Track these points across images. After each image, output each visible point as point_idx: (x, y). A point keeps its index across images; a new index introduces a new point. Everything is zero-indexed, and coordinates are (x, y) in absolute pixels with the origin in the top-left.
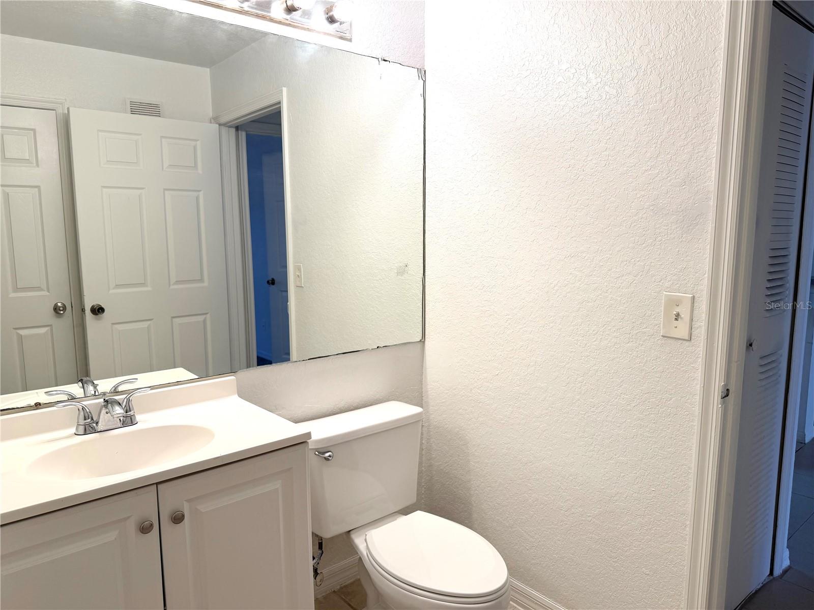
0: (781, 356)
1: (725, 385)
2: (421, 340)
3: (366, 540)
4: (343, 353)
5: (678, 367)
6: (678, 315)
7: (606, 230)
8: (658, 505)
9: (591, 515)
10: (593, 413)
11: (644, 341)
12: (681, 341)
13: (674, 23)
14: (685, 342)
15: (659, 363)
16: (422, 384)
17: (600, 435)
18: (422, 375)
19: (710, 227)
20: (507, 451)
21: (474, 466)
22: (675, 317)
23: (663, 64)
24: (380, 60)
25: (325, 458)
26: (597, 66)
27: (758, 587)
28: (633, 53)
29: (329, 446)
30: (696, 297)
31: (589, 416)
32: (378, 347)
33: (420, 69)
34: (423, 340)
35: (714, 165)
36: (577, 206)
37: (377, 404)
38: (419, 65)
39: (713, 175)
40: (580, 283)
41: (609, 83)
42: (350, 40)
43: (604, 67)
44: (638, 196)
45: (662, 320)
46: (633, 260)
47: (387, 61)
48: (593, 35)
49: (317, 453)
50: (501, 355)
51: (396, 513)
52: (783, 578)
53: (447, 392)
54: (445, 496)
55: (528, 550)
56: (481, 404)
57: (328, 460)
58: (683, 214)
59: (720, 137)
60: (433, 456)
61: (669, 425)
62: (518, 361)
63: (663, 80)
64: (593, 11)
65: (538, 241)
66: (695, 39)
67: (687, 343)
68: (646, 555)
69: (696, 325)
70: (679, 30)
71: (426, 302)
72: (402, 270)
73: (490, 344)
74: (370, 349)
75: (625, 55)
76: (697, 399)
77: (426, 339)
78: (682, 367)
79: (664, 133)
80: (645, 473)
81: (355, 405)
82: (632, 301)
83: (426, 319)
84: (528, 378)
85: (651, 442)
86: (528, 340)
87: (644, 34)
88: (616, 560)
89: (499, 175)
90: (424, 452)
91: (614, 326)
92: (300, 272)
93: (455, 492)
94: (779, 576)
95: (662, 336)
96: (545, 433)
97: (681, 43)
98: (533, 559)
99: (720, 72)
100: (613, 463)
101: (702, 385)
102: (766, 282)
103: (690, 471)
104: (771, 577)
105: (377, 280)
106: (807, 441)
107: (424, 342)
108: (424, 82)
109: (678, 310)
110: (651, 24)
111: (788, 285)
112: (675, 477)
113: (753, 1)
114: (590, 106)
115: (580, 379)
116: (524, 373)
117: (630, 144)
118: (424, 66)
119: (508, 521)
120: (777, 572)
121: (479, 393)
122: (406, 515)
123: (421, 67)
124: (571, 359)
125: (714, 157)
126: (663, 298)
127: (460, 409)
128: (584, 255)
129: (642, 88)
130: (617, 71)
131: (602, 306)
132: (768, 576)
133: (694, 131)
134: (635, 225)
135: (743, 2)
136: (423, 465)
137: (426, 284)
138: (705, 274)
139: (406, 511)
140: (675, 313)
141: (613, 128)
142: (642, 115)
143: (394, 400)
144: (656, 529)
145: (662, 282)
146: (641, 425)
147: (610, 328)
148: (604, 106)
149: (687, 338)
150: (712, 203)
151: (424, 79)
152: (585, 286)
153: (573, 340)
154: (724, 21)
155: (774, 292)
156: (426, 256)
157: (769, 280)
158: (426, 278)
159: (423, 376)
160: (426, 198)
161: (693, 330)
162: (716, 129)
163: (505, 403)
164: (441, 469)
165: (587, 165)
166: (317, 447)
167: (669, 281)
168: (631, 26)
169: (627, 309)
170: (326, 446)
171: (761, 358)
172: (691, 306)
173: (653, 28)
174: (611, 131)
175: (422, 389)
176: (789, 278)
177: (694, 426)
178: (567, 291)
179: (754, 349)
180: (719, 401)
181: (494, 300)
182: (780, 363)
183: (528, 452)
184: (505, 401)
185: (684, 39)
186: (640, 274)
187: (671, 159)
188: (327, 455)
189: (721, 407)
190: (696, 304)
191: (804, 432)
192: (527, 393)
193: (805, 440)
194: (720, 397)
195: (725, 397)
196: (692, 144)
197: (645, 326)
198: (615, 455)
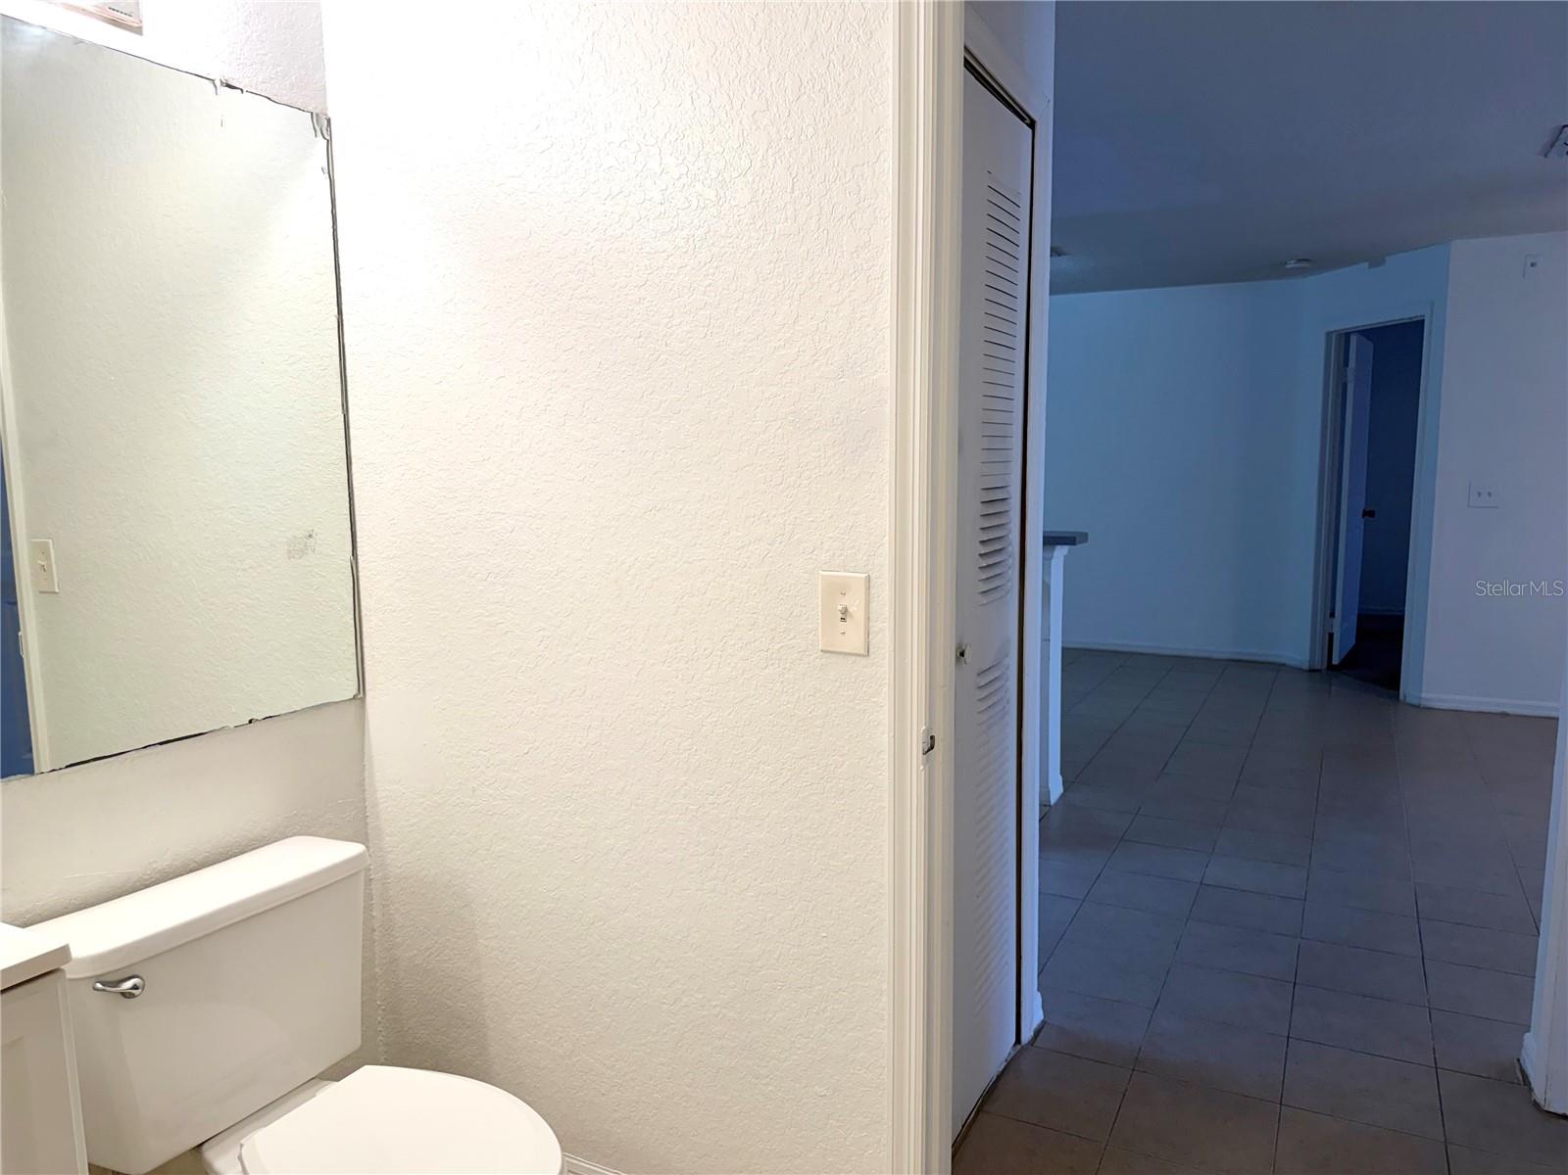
0: (1007, 668)
1: (929, 729)
2: (354, 697)
3: (240, 1158)
4: (161, 744)
5: (851, 704)
6: (845, 611)
7: (716, 459)
8: (834, 963)
9: (719, 1003)
10: (712, 806)
11: (792, 663)
12: (854, 658)
13: (809, 75)
14: (859, 659)
15: (819, 700)
16: (364, 791)
17: (726, 846)
18: (363, 771)
19: (888, 452)
20: (553, 905)
21: (487, 946)
22: (841, 616)
23: (795, 150)
24: (218, 83)
25: (123, 994)
26: (679, 141)
27: (1001, 1069)
28: (741, 122)
29: (133, 965)
30: (872, 577)
31: (704, 813)
32: (250, 722)
33: (317, 115)
34: (361, 695)
35: (887, 342)
36: (659, 413)
37: (258, 848)
38: (314, 105)
39: (888, 359)
40: (675, 560)
41: (701, 178)
42: (138, 31)
43: (691, 144)
44: (767, 395)
45: (820, 621)
46: (765, 515)
47: (236, 88)
48: (666, 81)
49: (99, 986)
50: (533, 712)
51: (317, 1080)
52: (1035, 1044)
53: (422, 800)
54: (429, 1017)
55: (604, 1095)
56: (497, 816)
57: (132, 996)
58: (843, 429)
59: (895, 291)
60: (398, 940)
61: (843, 811)
62: (567, 721)
63: (795, 180)
64: (665, 35)
65: (592, 480)
66: (845, 108)
67: (863, 661)
68: (819, 1061)
69: (875, 627)
70: (817, 88)
71: (363, 614)
72: (303, 546)
73: (508, 691)
74: (232, 726)
75: (727, 125)
76: (886, 757)
77: (368, 693)
78: (858, 704)
79: (804, 279)
80: (808, 906)
81: (201, 857)
82: (767, 590)
83: (365, 650)
84: (589, 754)
85: (815, 847)
86: (584, 677)
87: (758, 88)
88: (768, 1079)
89: (505, 344)
90: (376, 935)
91: (740, 639)
92: (48, 558)
93: (449, 1007)
94: (1029, 1043)
95: (822, 651)
96: (626, 857)
97: (822, 113)
98: (615, 1110)
99: (888, 172)
100: (752, 896)
101: (892, 734)
102: (978, 544)
103: (881, 891)
104: (1019, 1047)
105: (244, 570)
106: (1053, 802)
107: (363, 700)
108: (329, 142)
109: (845, 602)
110: (769, 72)
111: (1010, 548)
112: (859, 906)
113: (934, 3)
114: (670, 219)
115: (686, 743)
116: (580, 743)
117: (746, 296)
118: (327, 109)
119: (562, 1046)
120: (1027, 1035)
121: (491, 795)
122: (338, 1081)
123: (318, 111)
124: (668, 708)
125: (887, 327)
126: (820, 582)
127: (451, 834)
128: (680, 507)
129: (761, 190)
130: (714, 155)
131: (718, 602)
132: (1015, 1045)
133: (853, 277)
134: (765, 450)
135: (918, 3)
136: (377, 962)
137: (360, 574)
138: (884, 536)
139: (338, 1071)
140: (840, 608)
141: (715, 265)
142: (763, 244)
143: (294, 835)
144: (833, 1009)
145: (816, 552)
146: (796, 817)
147: (733, 642)
148: (696, 221)
149: (862, 652)
150: (889, 408)
151: (328, 138)
152: (686, 565)
153: (669, 669)
154: (890, 81)
155: (991, 561)
156: (357, 513)
157: (983, 542)
158: (360, 561)
159: (366, 774)
160: (349, 388)
161: (871, 637)
162: (887, 277)
163: (546, 809)
164: (417, 965)
165: (671, 335)
166: (99, 972)
167: (828, 551)
168: (734, 73)
169: (760, 605)
170: (124, 965)
171: (979, 675)
172: (866, 593)
173: (774, 80)
174: (711, 271)
175: (365, 800)
176: (1011, 536)
177: (884, 808)
178: (655, 576)
179: (967, 661)
180: (920, 761)
181: (512, 599)
182: (1007, 680)
183: (595, 901)
184: (544, 804)
185: (827, 106)
186: (779, 539)
187: (817, 329)
188: (128, 984)
189: (925, 768)
190: (873, 591)
191: (1047, 787)
192: (588, 782)
193: (1050, 801)
194: (921, 753)
195: (929, 750)
196: (850, 303)
197: (792, 636)
198: (755, 880)
